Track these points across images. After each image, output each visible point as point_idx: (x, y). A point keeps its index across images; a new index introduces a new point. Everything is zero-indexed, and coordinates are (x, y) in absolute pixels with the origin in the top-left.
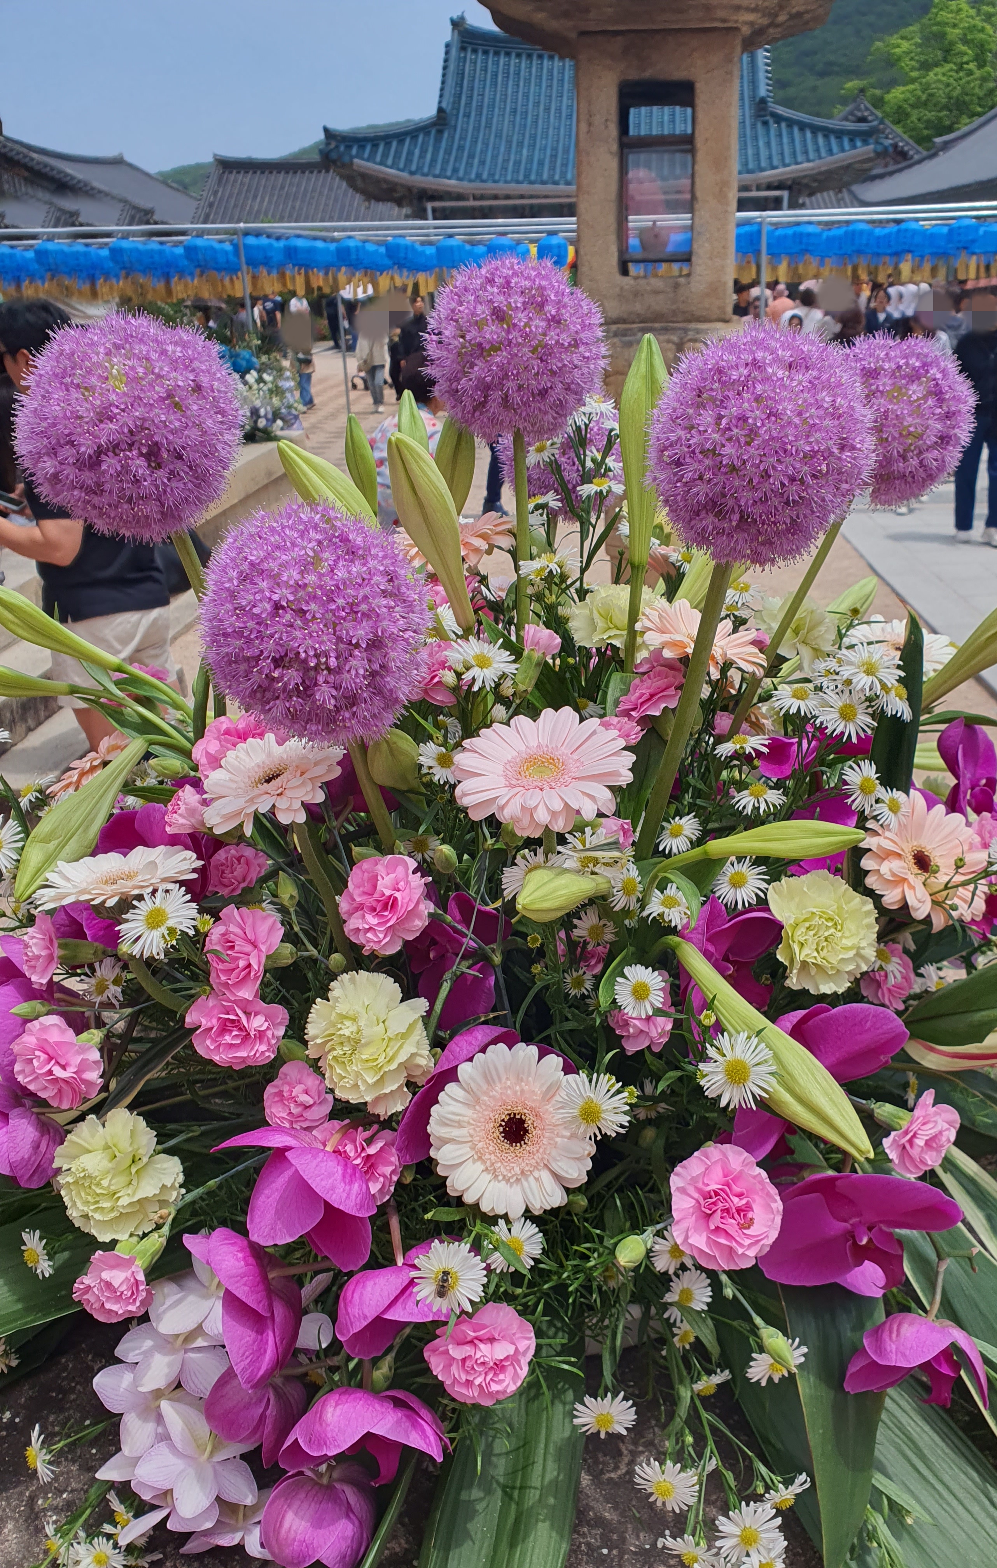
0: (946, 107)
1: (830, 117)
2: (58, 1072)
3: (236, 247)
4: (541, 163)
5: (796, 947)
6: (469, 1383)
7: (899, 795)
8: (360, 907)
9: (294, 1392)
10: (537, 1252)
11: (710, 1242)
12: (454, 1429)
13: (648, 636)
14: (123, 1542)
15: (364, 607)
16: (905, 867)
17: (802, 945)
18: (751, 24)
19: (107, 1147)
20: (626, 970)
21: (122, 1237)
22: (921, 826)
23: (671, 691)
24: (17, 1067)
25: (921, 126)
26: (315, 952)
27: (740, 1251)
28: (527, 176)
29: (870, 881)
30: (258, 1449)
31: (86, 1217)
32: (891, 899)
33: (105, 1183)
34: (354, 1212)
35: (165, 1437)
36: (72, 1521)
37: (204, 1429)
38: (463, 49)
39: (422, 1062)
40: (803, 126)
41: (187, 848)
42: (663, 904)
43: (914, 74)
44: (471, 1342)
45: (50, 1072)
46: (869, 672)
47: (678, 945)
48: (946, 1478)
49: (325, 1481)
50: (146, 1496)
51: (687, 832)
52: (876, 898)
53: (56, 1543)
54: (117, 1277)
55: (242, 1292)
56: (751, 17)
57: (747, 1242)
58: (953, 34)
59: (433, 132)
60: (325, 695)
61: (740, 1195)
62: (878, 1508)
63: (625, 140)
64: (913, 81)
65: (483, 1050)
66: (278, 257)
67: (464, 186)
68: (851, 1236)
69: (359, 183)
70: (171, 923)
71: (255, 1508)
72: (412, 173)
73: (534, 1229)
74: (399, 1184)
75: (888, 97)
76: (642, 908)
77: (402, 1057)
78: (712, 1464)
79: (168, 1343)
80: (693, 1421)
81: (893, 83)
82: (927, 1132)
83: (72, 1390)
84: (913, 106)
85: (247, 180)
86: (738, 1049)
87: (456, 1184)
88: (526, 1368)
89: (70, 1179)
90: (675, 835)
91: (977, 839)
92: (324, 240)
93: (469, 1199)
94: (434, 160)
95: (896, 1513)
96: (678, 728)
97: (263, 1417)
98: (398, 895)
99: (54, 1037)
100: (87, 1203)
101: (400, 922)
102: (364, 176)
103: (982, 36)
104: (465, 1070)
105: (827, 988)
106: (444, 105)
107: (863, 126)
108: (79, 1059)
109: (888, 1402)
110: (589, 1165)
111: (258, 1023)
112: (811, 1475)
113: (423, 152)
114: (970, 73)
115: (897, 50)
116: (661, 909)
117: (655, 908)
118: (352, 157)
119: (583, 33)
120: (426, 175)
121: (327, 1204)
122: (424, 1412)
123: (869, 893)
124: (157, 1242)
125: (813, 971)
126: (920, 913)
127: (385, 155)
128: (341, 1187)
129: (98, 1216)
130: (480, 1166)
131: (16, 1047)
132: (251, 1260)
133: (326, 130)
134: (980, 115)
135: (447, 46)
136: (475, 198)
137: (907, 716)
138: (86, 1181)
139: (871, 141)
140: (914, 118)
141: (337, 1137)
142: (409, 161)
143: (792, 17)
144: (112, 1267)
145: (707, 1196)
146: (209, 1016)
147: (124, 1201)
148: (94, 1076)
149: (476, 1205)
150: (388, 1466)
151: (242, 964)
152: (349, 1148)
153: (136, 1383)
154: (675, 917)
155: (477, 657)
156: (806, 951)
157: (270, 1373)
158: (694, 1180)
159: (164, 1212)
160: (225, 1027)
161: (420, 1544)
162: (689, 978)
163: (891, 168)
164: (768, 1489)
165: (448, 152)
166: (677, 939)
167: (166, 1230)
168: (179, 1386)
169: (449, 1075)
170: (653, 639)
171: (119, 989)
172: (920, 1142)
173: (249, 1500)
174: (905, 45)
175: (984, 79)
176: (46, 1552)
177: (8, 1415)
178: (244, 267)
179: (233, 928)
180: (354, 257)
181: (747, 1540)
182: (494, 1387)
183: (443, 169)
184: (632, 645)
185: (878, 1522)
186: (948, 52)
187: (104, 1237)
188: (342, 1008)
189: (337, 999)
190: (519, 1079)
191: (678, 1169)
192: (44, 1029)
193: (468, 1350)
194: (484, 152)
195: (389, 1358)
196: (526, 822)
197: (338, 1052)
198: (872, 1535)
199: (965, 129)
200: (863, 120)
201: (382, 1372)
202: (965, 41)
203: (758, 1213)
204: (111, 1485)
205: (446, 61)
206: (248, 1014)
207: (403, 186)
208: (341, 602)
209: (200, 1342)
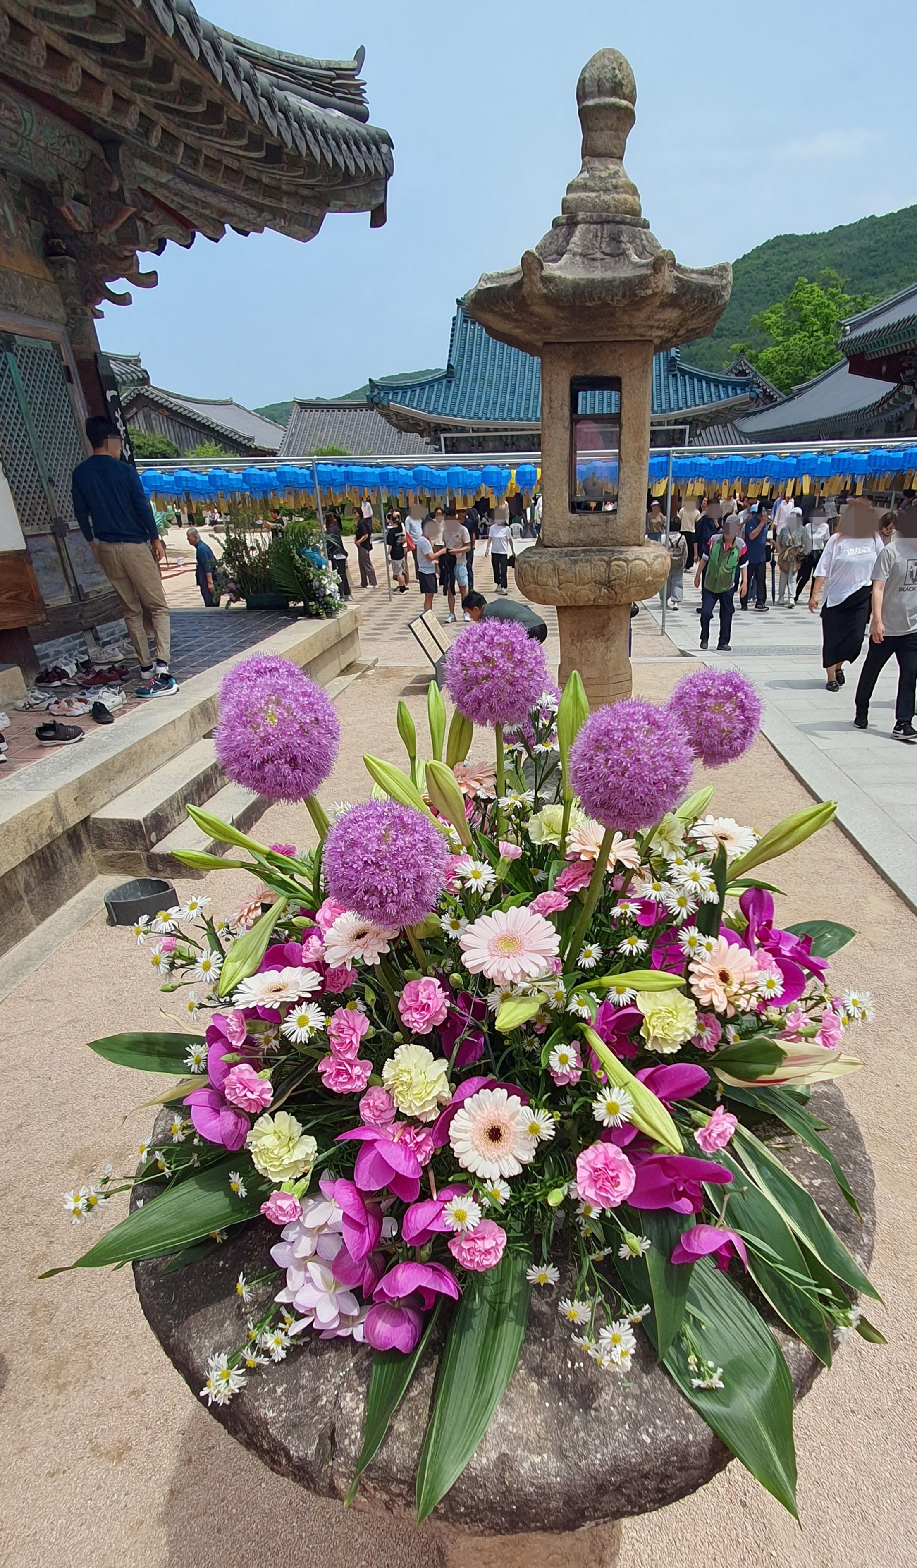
0: (800, 364)
1: (720, 370)
2: (250, 1095)
3: (312, 473)
4: (519, 405)
5: (651, 1029)
6: (472, 1261)
7: (712, 940)
8: (410, 1008)
9: (379, 1260)
10: (507, 1196)
11: (596, 1194)
12: (464, 1282)
13: (572, 846)
14: (291, 1334)
15: (412, 861)
16: (714, 982)
17: (654, 1027)
18: (661, 337)
19: (275, 1132)
20: (556, 1047)
21: (285, 1179)
22: (724, 957)
23: (585, 877)
24: (227, 1091)
25: (783, 377)
26: (385, 1029)
27: (612, 1199)
28: (509, 414)
29: (694, 990)
30: (361, 1287)
31: (266, 1169)
32: (704, 1000)
33: (276, 1152)
34: (411, 1176)
35: (310, 1280)
36: (262, 1321)
37: (330, 1276)
38: (466, 321)
39: (446, 1095)
40: (700, 379)
41: (314, 969)
42: (578, 1003)
43: (780, 339)
44: (473, 1240)
45: (245, 1095)
46: (695, 879)
47: (585, 1029)
48: (725, 1307)
49: (396, 1306)
50: (302, 1311)
51: (594, 955)
52: (697, 1001)
53: (254, 1333)
54: (285, 1204)
55: (352, 1214)
56: (660, 333)
57: (616, 1194)
58: (808, 309)
59: (444, 381)
60: (392, 908)
61: (612, 1170)
62: (688, 1321)
63: (574, 416)
64: (778, 343)
65: (477, 1092)
66: (341, 479)
67: (467, 422)
68: (674, 1185)
69: (394, 419)
70: (311, 1024)
71: (359, 1317)
72: (430, 412)
73: (506, 1184)
74: (434, 1156)
75: (761, 355)
76: (567, 1006)
77: (434, 1093)
78: (599, 1299)
79: (308, 1232)
80: (590, 1279)
81: (764, 344)
82: (719, 1129)
83: (255, 1250)
84: (779, 362)
85: (317, 417)
86: (614, 1096)
87: (464, 1162)
88: (501, 1252)
89: (257, 1150)
90: (587, 957)
91: (756, 963)
92: (371, 466)
93: (471, 1170)
94: (445, 403)
95: (697, 1324)
96: (590, 898)
97: (363, 1273)
98: (430, 1002)
99: (246, 1076)
100: (265, 1162)
101: (431, 1017)
102: (397, 414)
103: (827, 310)
104: (468, 1102)
105: (667, 1050)
106: (452, 363)
107: (743, 379)
108: (260, 1088)
109: (696, 1266)
110: (534, 1153)
111: (357, 1070)
112: (652, 1306)
113: (438, 397)
114: (819, 338)
115: (768, 321)
116: (577, 1007)
117: (573, 1007)
118: (389, 401)
119: (546, 343)
120: (440, 414)
121: (397, 1173)
122: (447, 1273)
123: (691, 996)
124: (304, 1183)
125: (660, 1041)
126: (720, 1010)
127: (412, 400)
128: (404, 1163)
129: (272, 1169)
130: (476, 1153)
131: (226, 1081)
132: (357, 1197)
133: (370, 380)
134: (824, 369)
135: (454, 319)
136: (474, 431)
137: (716, 901)
138: (265, 1151)
139: (747, 389)
140: (779, 371)
141: (401, 1131)
142: (428, 403)
143: (688, 331)
144: (282, 1199)
145: (596, 1170)
146: (331, 1067)
147: (286, 1162)
148: (268, 1096)
149: (475, 1173)
150: (429, 1301)
151: (348, 1041)
152: (407, 1138)
153: (292, 1252)
154: (585, 1012)
155: (473, 872)
156: (656, 1030)
157: (366, 1254)
158: (589, 1163)
159: (307, 1167)
160: (339, 1073)
161: (446, 1335)
162: (591, 1048)
163: (761, 408)
164: (628, 1312)
165: (455, 397)
166: (585, 1025)
167: (309, 1176)
168: (316, 1253)
169: (460, 1105)
170: (574, 848)
171: (277, 1042)
172: (714, 1135)
173: (355, 1312)
174: (774, 317)
175: (827, 343)
176: (248, 1336)
177: (221, 1263)
178: (318, 487)
179: (343, 1022)
180: (391, 480)
181: (615, 1340)
182: (485, 1263)
183: (452, 410)
184: (564, 844)
185: (688, 1329)
186: (803, 321)
187: (275, 1180)
188: (401, 1066)
189: (399, 1061)
190: (497, 1108)
191: (581, 1155)
192: (241, 1071)
193: (472, 1244)
194: (480, 397)
195: (430, 1245)
196: (500, 978)
197: (400, 1089)
198: (684, 1335)
199: (814, 380)
200: (742, 373)
201: (425, 1252)
202: (816, 316)
203: (622, 1179)
204: (282, 1304)
205: (453, 330)
206: (351, 1066)
207: (424, 422)
208: (400, 859)
209: (326, 1231)
